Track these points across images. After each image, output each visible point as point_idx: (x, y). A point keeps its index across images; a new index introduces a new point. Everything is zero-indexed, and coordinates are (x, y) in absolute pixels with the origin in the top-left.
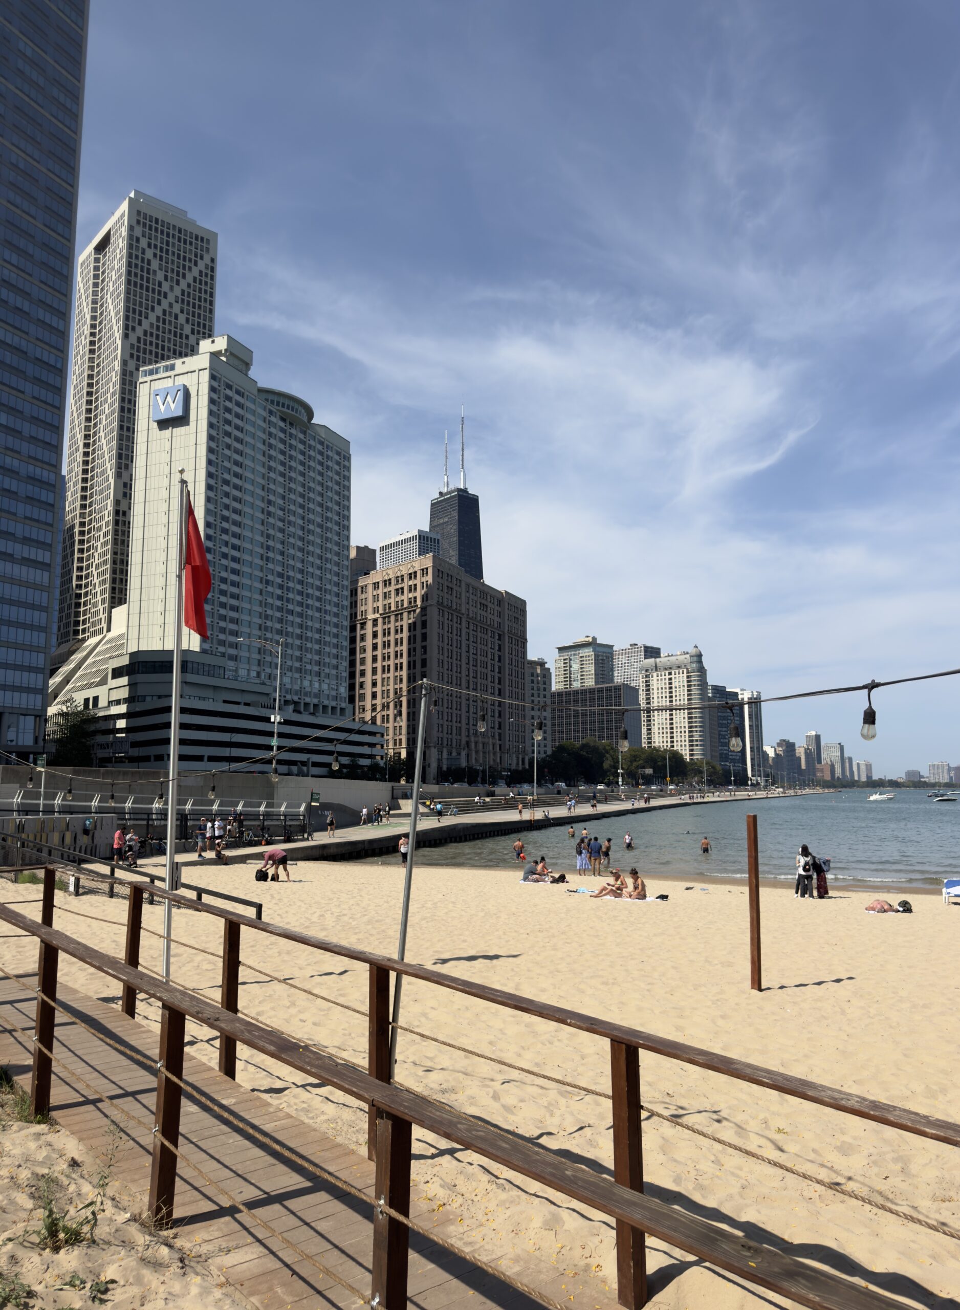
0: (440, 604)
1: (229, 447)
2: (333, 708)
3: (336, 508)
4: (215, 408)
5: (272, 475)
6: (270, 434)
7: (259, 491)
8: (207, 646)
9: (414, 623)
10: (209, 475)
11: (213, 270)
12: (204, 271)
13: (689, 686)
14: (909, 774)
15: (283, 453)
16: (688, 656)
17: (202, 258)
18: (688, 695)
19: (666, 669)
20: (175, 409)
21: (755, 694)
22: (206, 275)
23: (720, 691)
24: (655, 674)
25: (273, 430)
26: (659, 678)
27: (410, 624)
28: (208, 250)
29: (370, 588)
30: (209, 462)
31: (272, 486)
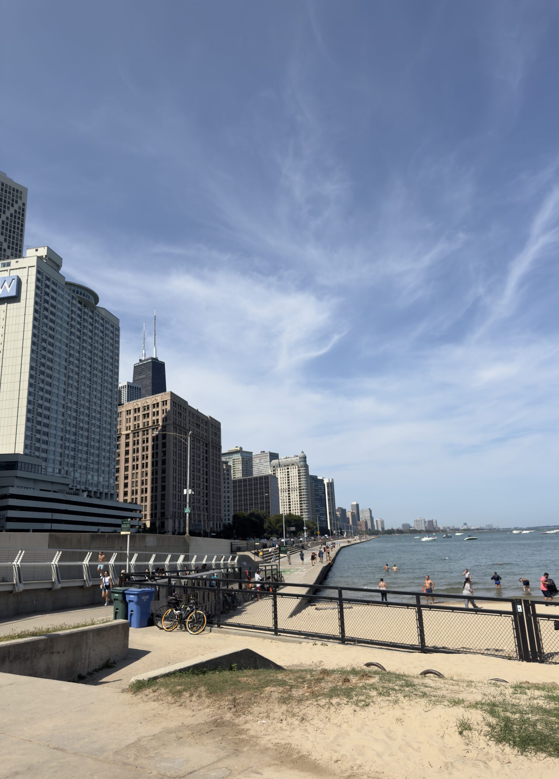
0: (174, 423)
1: (46, 317)
2: (106, 494)
3: (111, 360)
4: (39, 292)
5: (72, 337)
6: (72, 311)
7: (64, 347)
8: (28, 452)
9: (157, 436)
10: (34, 335)
11: (23, 210)
12: (18, 210)
13: (299, 476)
14: (404, 525)
15: (79, 324)
16: (298, 458)
17: (17, 202)
18: (299, 481)
19: (285, 466)
20: (10, 291)
21: (331, 480)
22: (19, 213)
23: (314, 478)
24: (279, 469)
25: (74, 309)
26: (282, 471)
27: (153, 437)
28: (21, 198)
29: (124, 414)
30: (34, 327)
31: (72, 345)
